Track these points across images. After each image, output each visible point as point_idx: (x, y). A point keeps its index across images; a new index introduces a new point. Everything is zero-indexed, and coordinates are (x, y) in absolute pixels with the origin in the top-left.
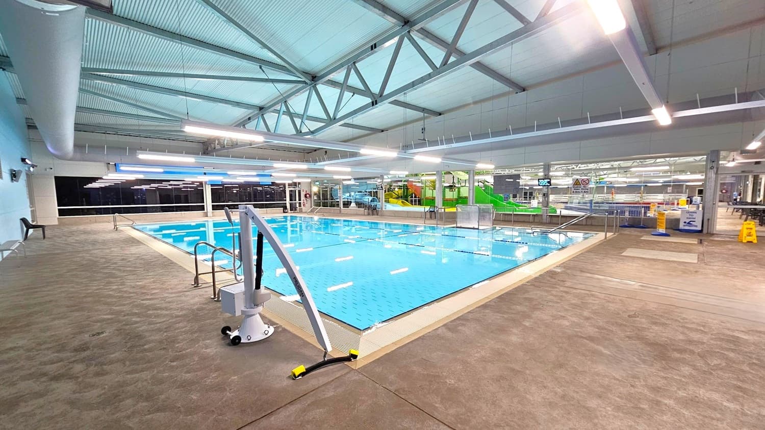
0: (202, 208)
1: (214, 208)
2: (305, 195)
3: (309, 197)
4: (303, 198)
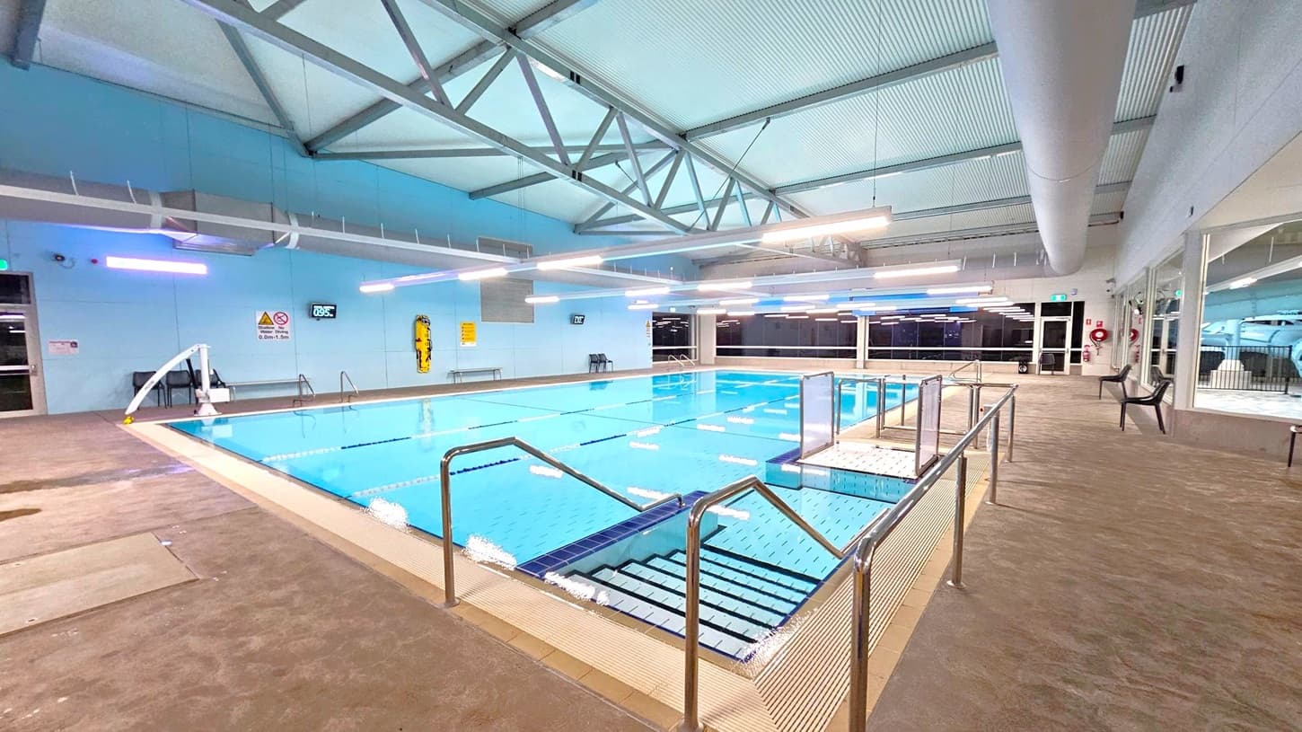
0: (853, 354)
2: (1093, 333)
3: (1103, 339)
4: (1086, 340)
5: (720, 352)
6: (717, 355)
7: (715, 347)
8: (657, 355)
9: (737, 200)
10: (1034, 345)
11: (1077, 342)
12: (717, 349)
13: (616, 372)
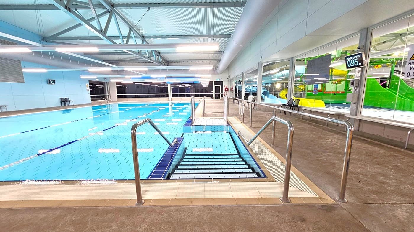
1: (173, 96)
2: (225, 89)
3: (227, 91)
4: (224, 91)
5: (119, 97)
6: (118, 98)
7: (117, 95)
8: (93, 98)
9: (120, 38)
10: (214, 92)
11: (222, 92)
12: (118, 95)
13: (75, 105)
